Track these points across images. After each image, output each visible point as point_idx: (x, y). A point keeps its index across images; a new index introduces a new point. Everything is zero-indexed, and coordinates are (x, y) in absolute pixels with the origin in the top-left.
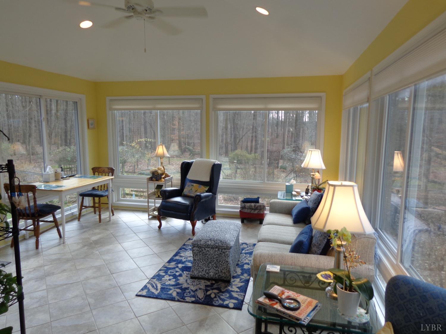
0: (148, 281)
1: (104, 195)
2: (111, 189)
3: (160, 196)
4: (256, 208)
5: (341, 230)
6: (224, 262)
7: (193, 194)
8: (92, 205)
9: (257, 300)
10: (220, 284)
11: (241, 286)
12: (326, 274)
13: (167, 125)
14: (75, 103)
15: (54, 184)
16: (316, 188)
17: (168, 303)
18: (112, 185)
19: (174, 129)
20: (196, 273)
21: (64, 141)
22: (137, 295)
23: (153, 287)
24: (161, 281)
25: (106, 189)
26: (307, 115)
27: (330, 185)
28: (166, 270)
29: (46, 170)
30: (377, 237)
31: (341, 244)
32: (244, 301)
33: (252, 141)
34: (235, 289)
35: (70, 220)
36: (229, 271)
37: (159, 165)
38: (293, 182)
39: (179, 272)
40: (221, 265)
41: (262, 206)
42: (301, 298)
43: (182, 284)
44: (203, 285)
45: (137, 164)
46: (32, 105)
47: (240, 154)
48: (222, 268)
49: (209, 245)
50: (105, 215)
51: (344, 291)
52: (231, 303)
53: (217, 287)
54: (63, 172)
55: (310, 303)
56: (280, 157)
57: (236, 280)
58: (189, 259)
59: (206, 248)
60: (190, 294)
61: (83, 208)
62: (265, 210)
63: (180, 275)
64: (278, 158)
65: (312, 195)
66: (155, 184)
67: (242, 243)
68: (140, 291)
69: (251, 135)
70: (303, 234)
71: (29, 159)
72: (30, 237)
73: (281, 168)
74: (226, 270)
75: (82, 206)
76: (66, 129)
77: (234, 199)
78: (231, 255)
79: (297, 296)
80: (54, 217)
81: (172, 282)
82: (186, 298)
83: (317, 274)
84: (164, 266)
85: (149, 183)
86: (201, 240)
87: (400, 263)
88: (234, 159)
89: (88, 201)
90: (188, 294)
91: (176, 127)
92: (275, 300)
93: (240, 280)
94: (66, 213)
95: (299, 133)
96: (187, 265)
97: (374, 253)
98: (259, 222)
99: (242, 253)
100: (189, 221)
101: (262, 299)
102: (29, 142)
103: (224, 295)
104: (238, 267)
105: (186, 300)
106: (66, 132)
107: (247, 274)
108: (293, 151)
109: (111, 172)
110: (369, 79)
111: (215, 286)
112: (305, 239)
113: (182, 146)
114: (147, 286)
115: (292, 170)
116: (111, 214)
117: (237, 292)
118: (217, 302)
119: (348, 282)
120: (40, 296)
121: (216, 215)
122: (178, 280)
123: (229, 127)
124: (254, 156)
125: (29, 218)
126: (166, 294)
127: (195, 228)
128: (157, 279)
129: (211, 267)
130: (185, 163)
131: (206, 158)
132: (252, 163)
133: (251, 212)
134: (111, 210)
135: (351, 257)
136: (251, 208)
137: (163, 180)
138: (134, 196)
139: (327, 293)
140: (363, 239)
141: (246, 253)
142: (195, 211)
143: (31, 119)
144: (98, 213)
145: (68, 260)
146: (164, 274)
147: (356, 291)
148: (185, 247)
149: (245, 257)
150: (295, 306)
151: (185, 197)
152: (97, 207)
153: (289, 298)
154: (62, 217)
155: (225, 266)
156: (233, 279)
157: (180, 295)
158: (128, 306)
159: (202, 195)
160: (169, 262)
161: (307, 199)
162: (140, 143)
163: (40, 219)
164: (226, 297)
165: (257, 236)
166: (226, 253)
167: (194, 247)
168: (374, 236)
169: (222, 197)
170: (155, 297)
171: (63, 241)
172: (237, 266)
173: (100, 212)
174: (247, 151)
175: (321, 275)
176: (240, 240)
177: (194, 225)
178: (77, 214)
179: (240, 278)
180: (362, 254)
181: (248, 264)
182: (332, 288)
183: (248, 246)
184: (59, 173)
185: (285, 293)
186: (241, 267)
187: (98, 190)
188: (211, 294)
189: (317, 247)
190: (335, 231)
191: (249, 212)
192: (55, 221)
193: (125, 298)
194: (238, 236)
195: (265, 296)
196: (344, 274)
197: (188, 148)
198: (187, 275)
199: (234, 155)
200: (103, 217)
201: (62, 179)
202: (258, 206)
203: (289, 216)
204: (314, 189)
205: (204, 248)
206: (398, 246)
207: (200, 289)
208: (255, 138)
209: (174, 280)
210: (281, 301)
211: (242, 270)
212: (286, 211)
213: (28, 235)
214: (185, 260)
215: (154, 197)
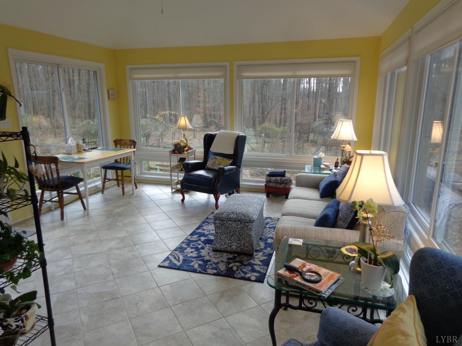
0: (170, 252)
1: (126, 168)
2: (133, 162)
3: (183, 170)
4: (282, 182)
5: (367, 201)
6: (246, 235)
7: (217, 167)
8: (115, 177)
9: (277, 272)
10: (242, 258)
11: (264, 260)
12: (351, 248)
13: (192, 97)
14: (95, 72)
15: (76, 157)
16: (345, 160)
17: (190, 275)
18: (134, 158)
19: (199, 101)
20: (218, 246)
21: (88, 115)
22: (159, 266)
23: (175, 258)
24: (183, 253)
25: (128, 162)
26: (341, 85)
27: (358, 154)
28: (188, 242)
29: (68, 141)
30: (409, 211)
31: (367, 216)
32: (267, 274)
33: (281, 114)
34: (257, 262)
35: (93, 192)
36: (252, 245)
37: (182, 138)
38: (322, 155)
39: (201, 244)
40: (243, 239)
41: (288, 180)
42: (323, 271)
43: (204, 256)
44: (225, 258)
45: (162, 138)
46: (54, 77)
47: (268, 127)
48: (244, 242)
49: (231, 218)
50: (128, 188)
51: (368, 264)
52: (253, 277)
53: (239, 260)
54: (84, 145)
55: (332, 277)
56: (311, 131)
57: (259, 254)
58: (212, 232)
59: (228, 221)
60: (212, 266)
61: (106, 180)
62: (292, 185)
63: (203, 248)
64: (308, 131)
65: (342, 168)
66: (178, 157)
67: (266, 218)
68: (162, 262)
69: (280, 108)
70: (329, 208)
71: (54, 132)
72: (56, 209)
73: (311, 143)
74: (249, 243)
75: (105, 179)
76: (89, 102)
77: (261, 174)
78: (254, 229)
79: (319, 269)
80: (78, 189)
81: (195, 254)
82: (208, 270)
83: (342, 248)
84: (186, 239)
85: (171, 156)
86: (223, 214)
87: (432, 238)
88: (262, 132)
89: (111, 174)
90: (210, 266)
91: (201, 99)
92: (296, 272)
93: (263, 254)
94: (89, 186)
95: (331, 104)
96: (210, 238)
97: (404, 227)
98: (285, 197)
99: (266, 228)
100: (213, 195)
101: (282, 271)
102: (53, 115)
103: (246, 268)
104: (262, 241)
105: (207, 272)
106: (89, 105)
107: (270, 248)
108: (325, 123)
109: (133, 144)
110: (409, 38)
111: (237, 259)
112: (331, 212)
113: (208, 119)
114: (169, 258)
115: (323, 144)
116: (135, 187)
117: (259, 265)
118: (239, 275)
119: (373, 256)
120: (65, 264)
121: (240, 189)
122: (200, 252)
123: (257, 99)
124: (283, 129)
125: (52, 189)
126: (188, 265)
127: (219, 202)
128: (179, 251)
129: (233, 241)
130: (208, 135)
131: (230, 130)
132: (280, 137)
133: (276, 186)
134: (134, 183)
135: (379, 231)
136: (277, 182)
137: (186, 152)
138: (158, 170)
139: (351, 267)
140: (392, 213)
141: (270, 228)
142: (219, 185)
143: (54, 91)
144: (121, 186)
145: (92, 232)
146: (186, 246)
147: (381, 265)
148: (208, 220)
149: (269, 232)
150: (316, 279)
151: (208, 170)
152: (121, 180)
153: (310, 271)
154: (85, 190)
155: (248, 240)
156: (256, 252)
157: (202, 267)
158: (150, 276)
159: (225, 168)
160: (192, 235)
161: (335, 172)
162: (164, 116)
163: (64, 191)
164: (248, 270)
165: (282, 210)
166: (249, 227)
167: (216, 220)
168: (405, 210)
169: (249, 172)
170: (177, 268)
171: (87, 213)
172: (260, 240)
173: (123, 185)
174: (275, 124)
175: (346, 250)
176: (264, 214)
177: (217, 199)
178: (100, 187)
179: (263, 252)
180: (391, 228)
181: (272, 238)
182: (356, 262)
183: (273, 221)
184: (81, 145)
185: (306, 265)
186: (265, 241)
187: (121, 163)
188: (233, 267)
189: (343, 221)
190: (361, 203)
191: (275, 186)
192: (79, 193)
193: (147, 269)
194: (262, 210)
195: (285, 268)
196: (368, 248)
197: (214, 121)
198: (210, 248)
199: (261, 128)
200: (126, 190)
201: (84, 151)
202: (284, 180)
203: (316, 190)
204: (344, 162)
205: (226, 221)
206: (431, 221)
207: (222, 261)
208: (284, 109)
209: (196, 252)
210: (301, 274)
211: (266, 244)
212: (313, 185)
213: (53, 206)
214: (208, 233)
215: (177, 170)
